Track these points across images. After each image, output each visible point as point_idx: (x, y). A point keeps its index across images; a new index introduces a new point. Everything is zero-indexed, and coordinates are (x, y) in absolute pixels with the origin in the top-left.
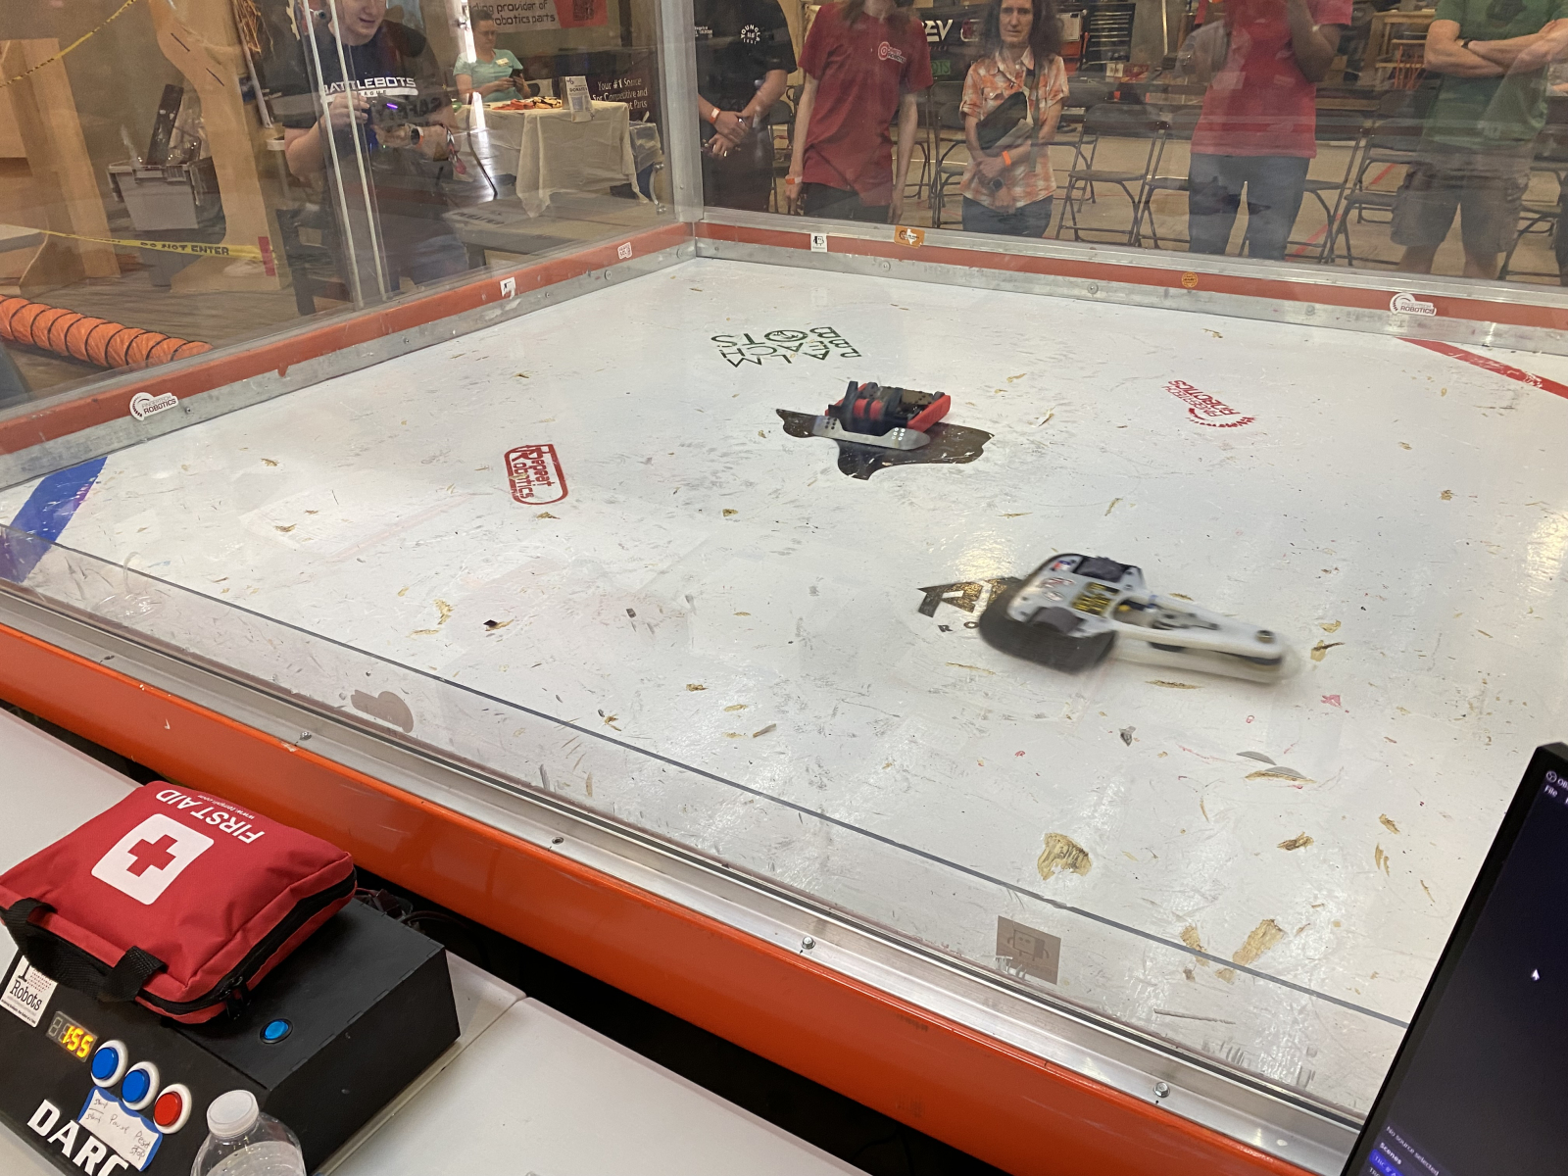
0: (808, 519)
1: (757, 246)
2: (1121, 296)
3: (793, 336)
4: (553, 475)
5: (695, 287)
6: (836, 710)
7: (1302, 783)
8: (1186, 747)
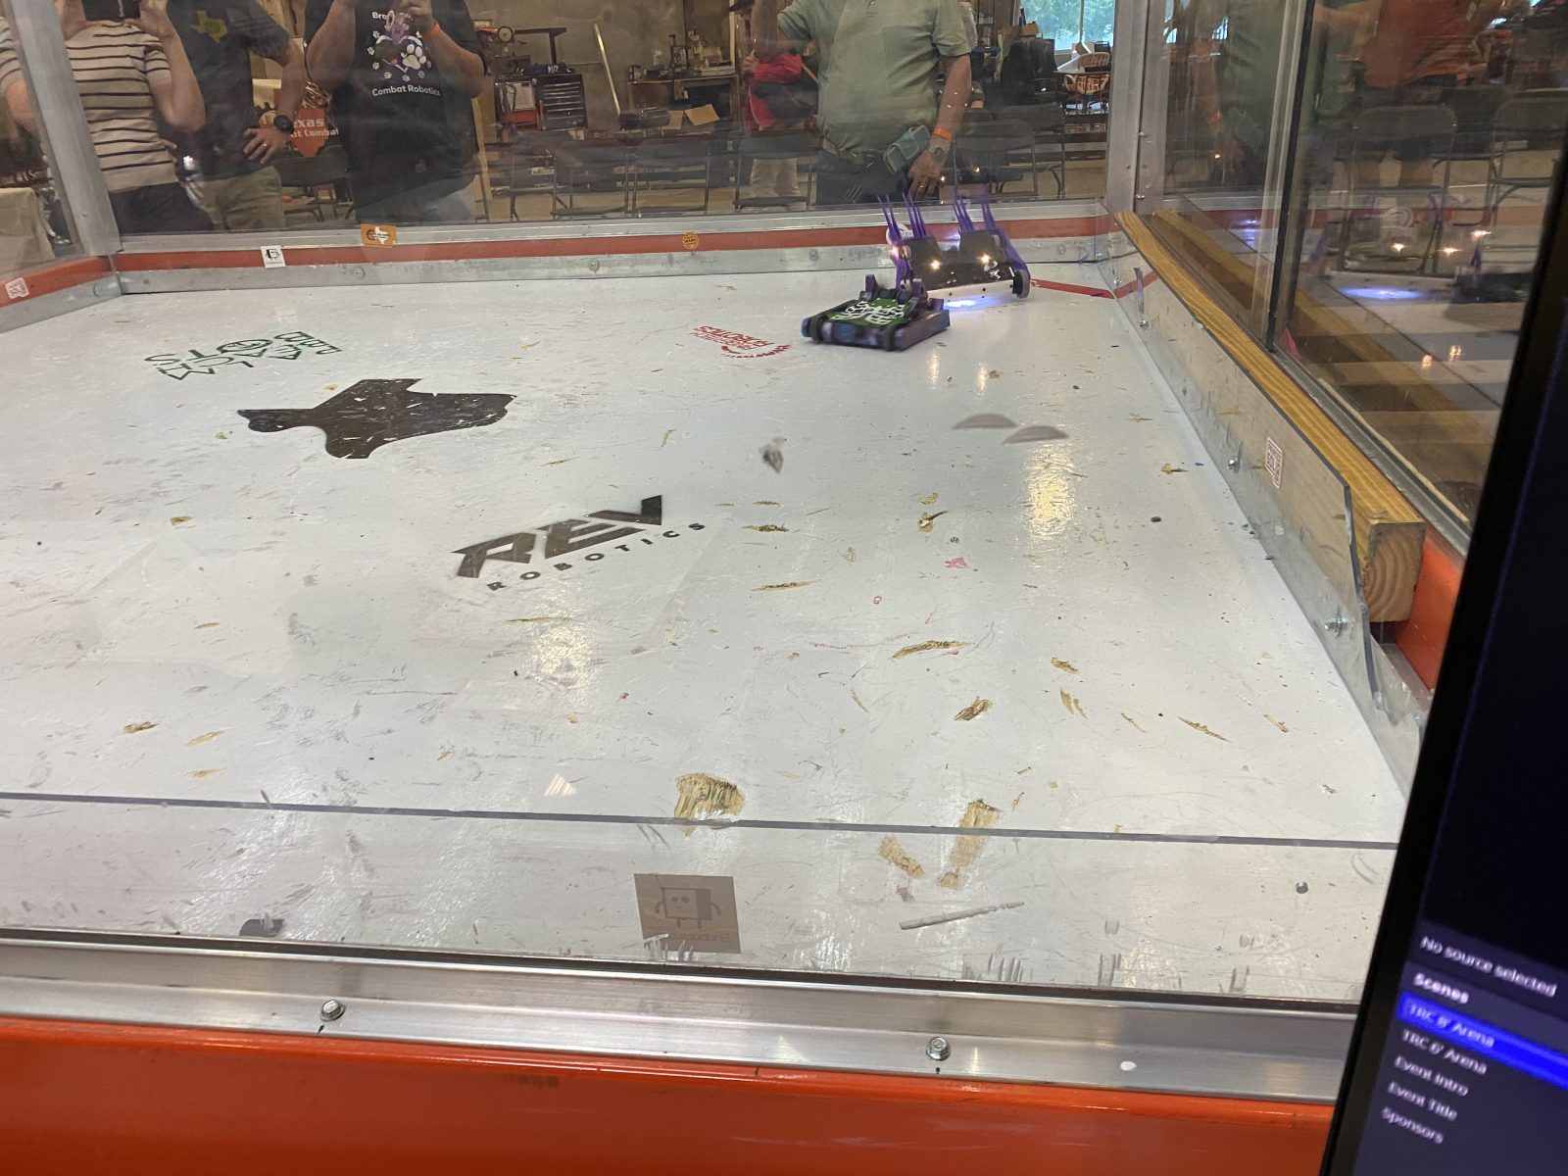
0: (292, 508)
2: (625, 269)
3: (253, 345)
5: (120, 319)
6: (357, 707)
7: (956, 648)
8: (817, 643)
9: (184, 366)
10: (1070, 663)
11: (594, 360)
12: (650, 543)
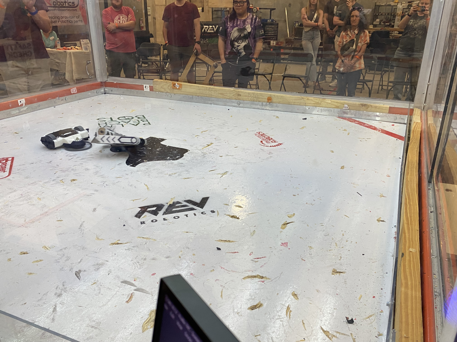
0: (105, 182)
1: (125, 89)
2: (248, 105)
3: (128, 118)
4: (7, 169)
5: (99, 102)
6: (82, 260)
7: (265, 279)
8: (222, 267)
9: (106, 123)
10: (297, 295)
11: (220, 140)
12: (195, 215)
